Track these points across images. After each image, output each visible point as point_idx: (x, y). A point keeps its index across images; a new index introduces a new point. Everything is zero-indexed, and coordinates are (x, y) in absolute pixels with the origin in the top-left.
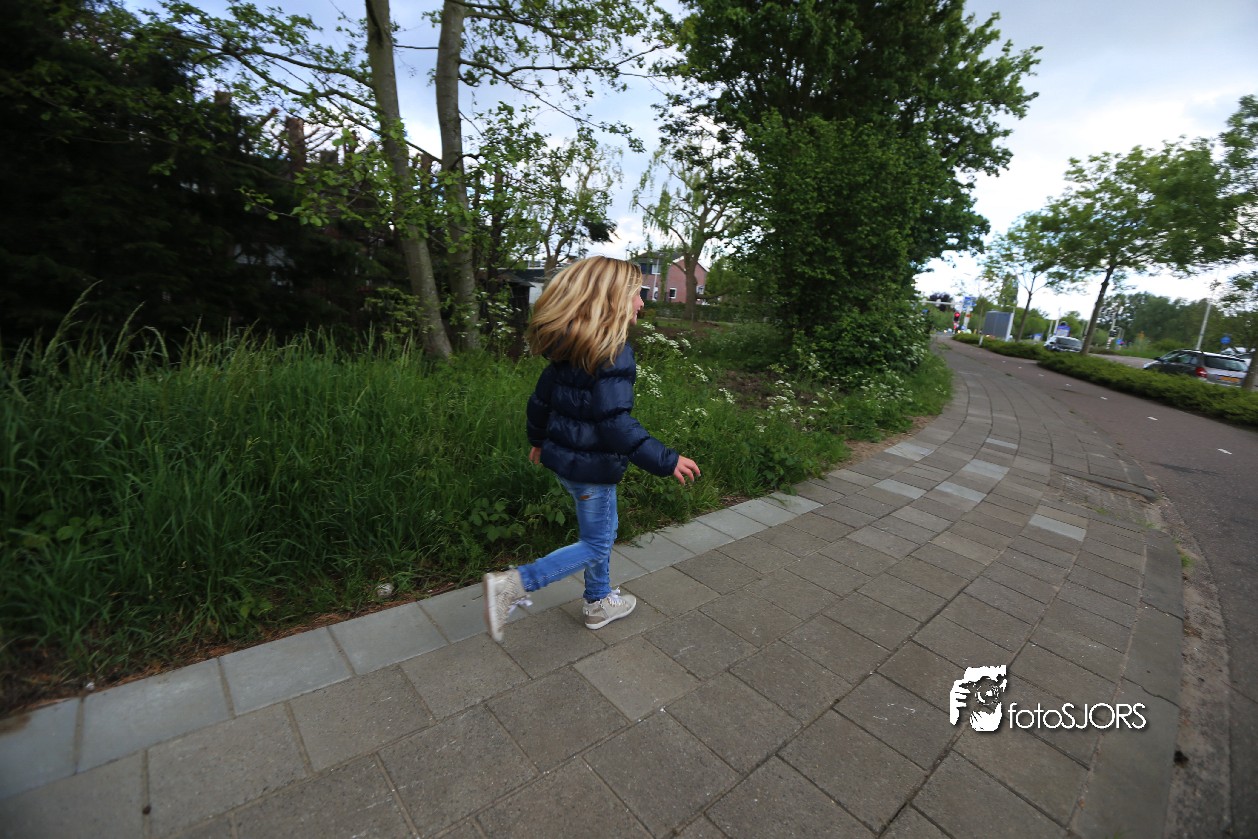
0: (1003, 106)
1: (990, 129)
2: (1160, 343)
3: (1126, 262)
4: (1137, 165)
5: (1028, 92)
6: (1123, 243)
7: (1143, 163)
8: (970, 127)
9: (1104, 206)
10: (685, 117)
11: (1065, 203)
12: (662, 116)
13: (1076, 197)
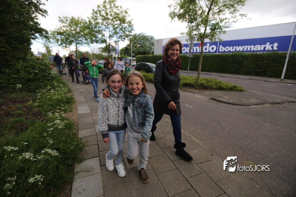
3: (79, 44)
7: (75, 21)
13: (63, 27)
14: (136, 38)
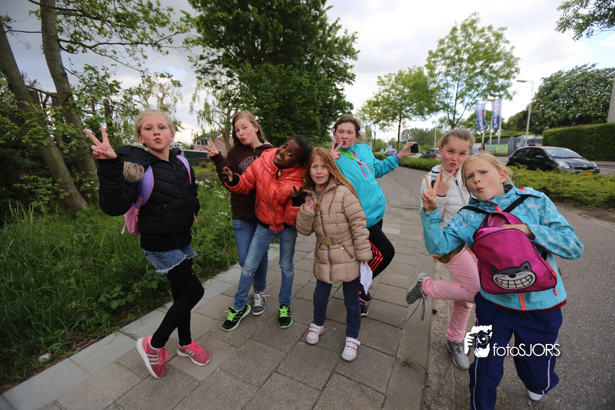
0: (348, 56)
1: (345, 66)
2: (424, 147)
3: (406, 118)
4: (402, 78)
5: (356, 50)
6: (402, 109)
7: (404, 77)
8: (337, 65)
9: (393, 95)
10: (208, 66)
11: (380, 95)
12: (195, 65)
13: (383, 92)
14: (558, 83)
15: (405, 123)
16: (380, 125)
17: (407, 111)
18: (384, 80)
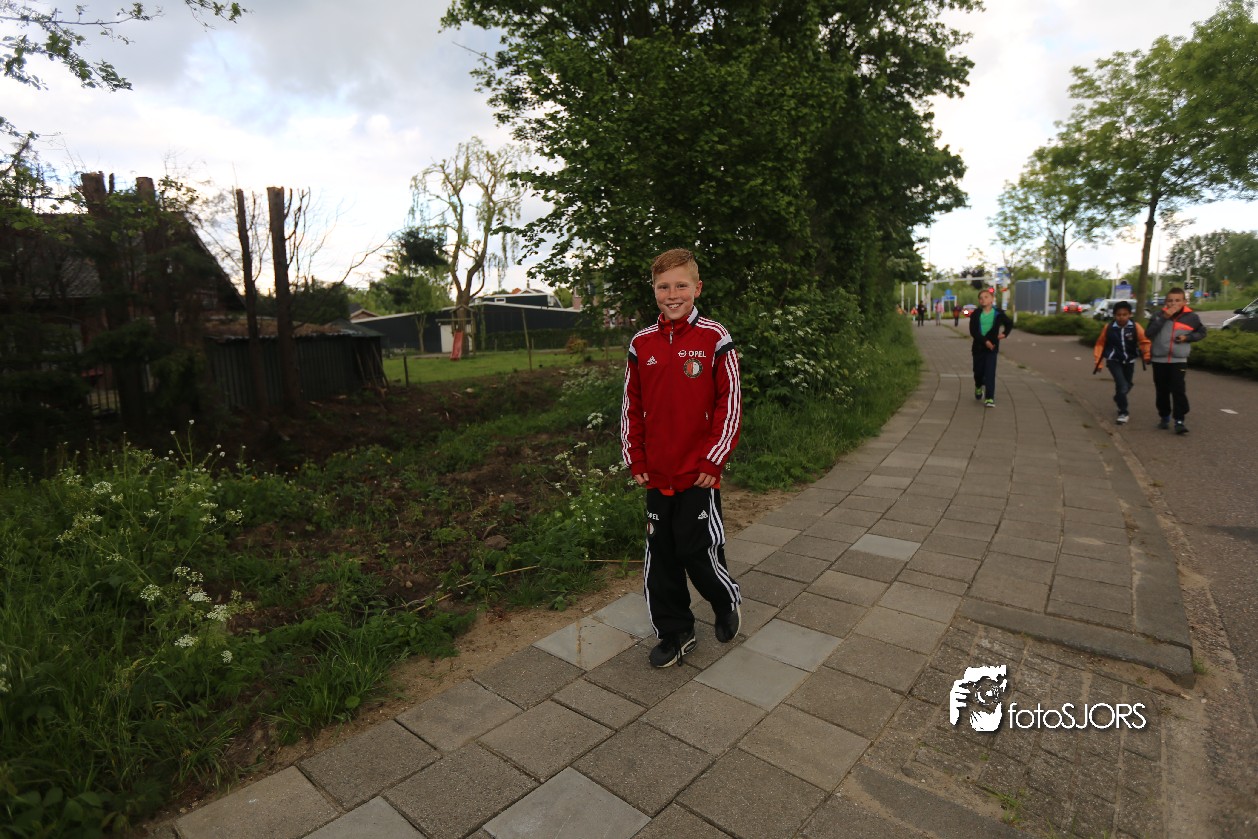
1: (934, 34)
3: (1174, 191)
4: (1163, 62)
6: (1162, 168)
7: (1171, 56)
9: (1129, 121)
11: (1079, 128)
12: (488, 84)
15: (1172, 211)
16: (1079, 224)
17: (1179, 173)
18: (1094, 77)
